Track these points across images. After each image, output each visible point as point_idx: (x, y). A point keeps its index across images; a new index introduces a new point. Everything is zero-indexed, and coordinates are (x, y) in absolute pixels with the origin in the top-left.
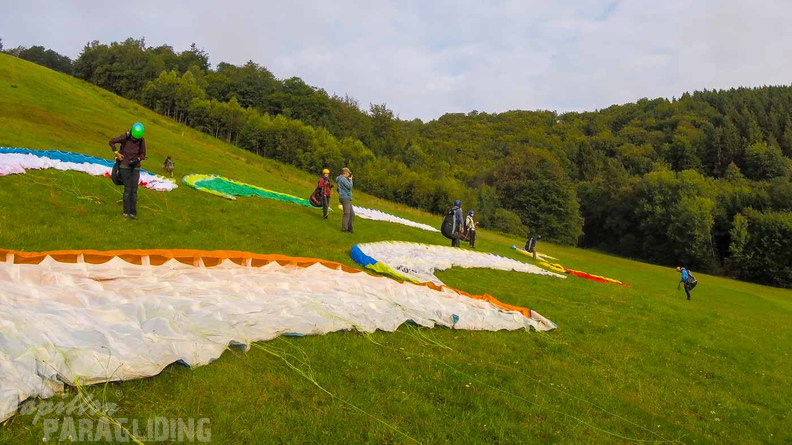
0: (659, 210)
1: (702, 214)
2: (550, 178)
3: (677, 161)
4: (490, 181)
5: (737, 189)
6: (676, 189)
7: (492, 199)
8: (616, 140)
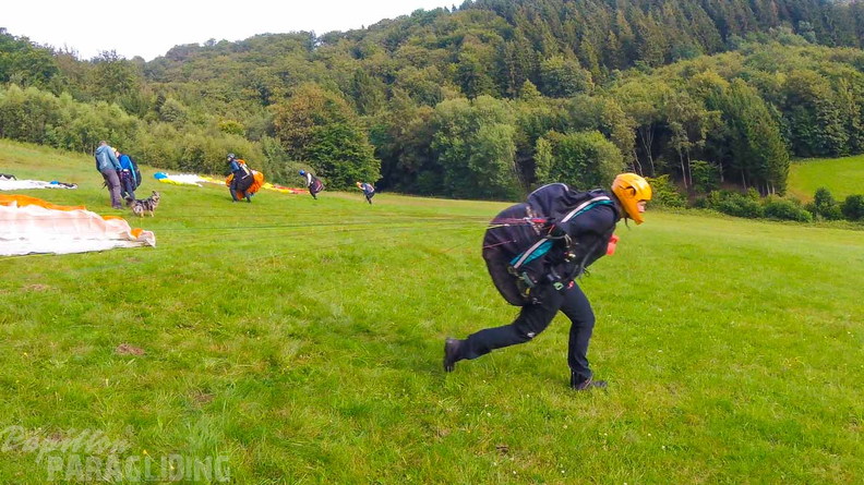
0: (457, 142)
1: (504, 142)
2: (339, 120)
3: (468, 84)
4: (272, 131)
5: (536, 110)
6: (472, 118)
7: (278, 152)
8: (393, 63)
